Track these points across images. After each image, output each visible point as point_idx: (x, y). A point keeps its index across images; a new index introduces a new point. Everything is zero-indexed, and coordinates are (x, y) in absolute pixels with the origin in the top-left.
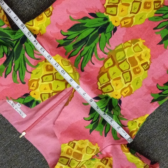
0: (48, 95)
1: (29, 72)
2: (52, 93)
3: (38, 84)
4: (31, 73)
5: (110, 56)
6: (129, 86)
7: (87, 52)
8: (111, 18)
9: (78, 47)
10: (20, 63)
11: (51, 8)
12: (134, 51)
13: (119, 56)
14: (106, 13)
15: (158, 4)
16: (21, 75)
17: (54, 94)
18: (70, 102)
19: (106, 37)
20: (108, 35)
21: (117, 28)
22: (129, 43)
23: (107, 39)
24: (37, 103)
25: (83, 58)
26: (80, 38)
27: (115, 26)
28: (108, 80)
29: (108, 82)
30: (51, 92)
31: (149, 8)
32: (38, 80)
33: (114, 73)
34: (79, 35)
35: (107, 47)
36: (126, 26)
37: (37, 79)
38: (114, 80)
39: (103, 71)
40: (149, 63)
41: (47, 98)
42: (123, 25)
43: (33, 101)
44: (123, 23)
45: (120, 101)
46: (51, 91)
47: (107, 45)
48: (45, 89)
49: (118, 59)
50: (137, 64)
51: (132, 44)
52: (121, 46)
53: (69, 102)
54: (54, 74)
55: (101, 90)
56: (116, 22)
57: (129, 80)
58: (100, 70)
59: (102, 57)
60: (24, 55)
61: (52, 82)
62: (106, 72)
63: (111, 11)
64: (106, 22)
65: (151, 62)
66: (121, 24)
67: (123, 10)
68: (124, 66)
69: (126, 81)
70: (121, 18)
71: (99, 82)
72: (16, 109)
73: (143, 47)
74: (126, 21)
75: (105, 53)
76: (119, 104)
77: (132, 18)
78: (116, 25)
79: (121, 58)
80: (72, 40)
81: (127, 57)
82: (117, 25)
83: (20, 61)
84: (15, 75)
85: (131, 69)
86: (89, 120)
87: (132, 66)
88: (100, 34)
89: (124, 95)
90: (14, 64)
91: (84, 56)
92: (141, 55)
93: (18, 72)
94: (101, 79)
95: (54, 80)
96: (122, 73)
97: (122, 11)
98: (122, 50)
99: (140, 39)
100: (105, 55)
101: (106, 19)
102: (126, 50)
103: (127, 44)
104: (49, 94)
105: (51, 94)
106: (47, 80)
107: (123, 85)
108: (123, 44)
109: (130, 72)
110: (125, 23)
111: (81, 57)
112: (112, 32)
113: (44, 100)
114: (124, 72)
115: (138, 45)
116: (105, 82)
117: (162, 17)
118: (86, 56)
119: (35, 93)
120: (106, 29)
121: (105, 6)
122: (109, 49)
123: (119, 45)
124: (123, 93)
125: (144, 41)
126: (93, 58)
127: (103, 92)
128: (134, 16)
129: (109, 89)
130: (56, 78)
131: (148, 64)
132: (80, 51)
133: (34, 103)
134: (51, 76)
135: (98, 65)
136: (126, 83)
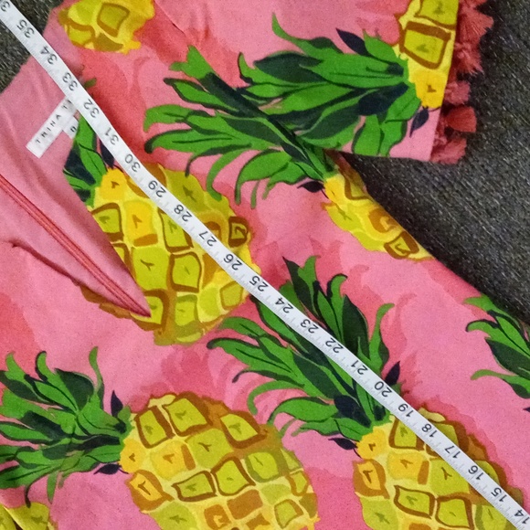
0: (116, 230)
2: (124, 246)
4: (187, 172)
5: (263, 433)
6: (167, 497)
8: (382, 430)
10: (218, 136)
12: (278, 502)
13: (262, 461)
16: (176, 137)
17: (120, 252)
18: (95, 306)
19: (323, 421)
21: (352, 451)
22: (306, 488)
23: (317, 425)
24: (85, 195)
25: (255, 343)
27: (358, 444)
28: (182, 428)
29: (177, 430)
30: (127, 241)
33: (206, 447)
35: (290, 422)
36: (357, 475)
38: (184, 449)
39: (213, 409)
41: (105, 228)
42: (362, 468)
43: (91, 180)
45: (112, 469)
46: (129, 240)
48: (136, 220)
49: (251, 457)
50: (238, 515)
51: (301, 498)
52: (296, 465)
53: (98, 305)
54: (191, 250)
55: (145, 409)
56: (371, 446)
57: (186, 493)
58: (213, 402)
59: (260, 406)
60: (249, 146)
61: (161, 243)
62: (207, 419)
63: (404, 431)
64: (370, 416)
66: (365, 461)
67: (406, 466)
68: (230, 477)
69: (181, 486)
70: (381, 460)
71: (175, 400)
72: (58, 116)
74: (374, 475)
75: (272, 415)
76: (101, 465)
77: (383, 492)
78: (362, 447)
79: (256, 466)
81: (259, 486)
82: (359, 450)
83: (226, 136)
84: (174, 118)
85: (221, 500)
86: (37, 369)
87: (230, 502)
88: (332, 403)
89: (135, 483)
90: (211, 112)
91: (262, 347)
93: (184, 126)
94: (185, 404)
95: (169, 254)
96: (209, 471)
97: (404, 462)
99: (316, 518)
100: (266, 416)
101: (380, 414)
102: (283, 481)
103: (301, 481)
104: (120, 235)
105: (119, 242)
106: (167, 227)
107: (167, 479)
108: (302, 469)
109: (212, 495)
110: (367, 473)
111: (257, 338)
112: (339, 436)
113: (96, 217)
114: (210, 476)
115: (301, 513)
118: (260, 353)
119: (117, 187)
120: (347, 416)
122: (284, 428)
123: (297, 460)
124: (139, 479)
126: (256, 376)
127: (140, 413)
128: (387, 496)
129: (150, 433)
130: (176, 260)
132: (277, 336)
133: (83, 184)
134: (183, 242)
135: (231, 394)
136: (175, 486)
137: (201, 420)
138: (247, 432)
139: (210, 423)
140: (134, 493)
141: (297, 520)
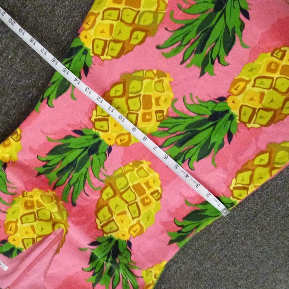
0: (31, 240)
1: (3, 212)
2: (37, 238)
3: (17, 227)
4: (6, 213)
5: (108, 184)
6: (138, 222)
7: (77, 180)
8: (102, 135)
9: (64, 175)
11: (18, 130)
12: (138, 176)
13: (120, 183)
14: (96, 129)
15: (160, 115)
17: (39, 239)
18: (61, 249)
19: (100, 160)
20: (102, 157)
21: (112, 147)
22: (131, 166)
23: (102, 162)
24: (19, 251)
25: (72, 187)
26: (65, 163)
27: (109, 145)
28: (110, 215)
29: (111, 218)
30: (35, 236)
31: (149, 120)
32: (16, 222)
33: (117, 206)
34: (63, 160)
35: (102, 173)
36: (123, 145)
37: (15, 220)
38: (118, 215)
39: (101, 204)
40: (160, 192)
41: (31, 245)
42: (119, 143)
43: (13, 249)
44: (118, 141)
45: (129, 243)
47: (102, 169)
48: (27, 233)
49: (119, 188)
50: (144, 192)
51: (135, 168)
52: (120, 170)
54: (36, 212)
55: (102, 230)
56: (109, 139)
57: (137, 214)
58: (98, 203)
59: (98, 186)
61: (34, 224)
62: (105, 206)
63: (101, 127)
64: (97, 140)
65: (162, 190)
66: (116, 141)
68: (129, 196)
69: (133, 217)
70: (115, 135)
71: (98, 218)
73: (150, 171)
74: (122, 138)
75: (101, 181)
76: (128, 247)
77: (129, 134)
78: (111, 143)
79: (122, 186)
80: (54, 167)
81: (131, 185)
85: (139, 199)
86: (90, 271)
87: (139, 196)
88: (91, 156)
89: (134, 234)
91: (74, 185)
92: (148, 181)
94: (100, 214)
95: (37, 221)
96: (127, 205)
97: (115, 125)
98: (123, 175)
99: (144, 161)
100: (101, 183)
101: (96, 136)
102: (128, 175)
103: (127, 168)
104: (33, 239)
105: (35, 239)
106: (28, 221)
107: (130, 222)
108: (122, 167)
109: (137, 203)
110: (121, 141)
111: (70, 186)
112: (107, 152)
113: (27, 248)
114: (129, 204)
115: (142, 168)
116: (106, 218)
117: (167, 131)
118: (77, 185)
119: (15, 239)
120: (98, 149)
121: (93, 119)
122: (105, 175)
123: (118, 170)
124: (132, 232)
125: (150, 163)
126: (86, 187)
127: (104, 232)
129: (113, 228)
130: (40, 218)
131: (158, 192)
132: (68, 180)
133: (15, 252)
134: (33, 215)
135: (94, 197)
136: (133, 219)
137: (106, 208)
138: (109, 190)
139: (107, 205)
140: (138, 235)
141: (145, 169)
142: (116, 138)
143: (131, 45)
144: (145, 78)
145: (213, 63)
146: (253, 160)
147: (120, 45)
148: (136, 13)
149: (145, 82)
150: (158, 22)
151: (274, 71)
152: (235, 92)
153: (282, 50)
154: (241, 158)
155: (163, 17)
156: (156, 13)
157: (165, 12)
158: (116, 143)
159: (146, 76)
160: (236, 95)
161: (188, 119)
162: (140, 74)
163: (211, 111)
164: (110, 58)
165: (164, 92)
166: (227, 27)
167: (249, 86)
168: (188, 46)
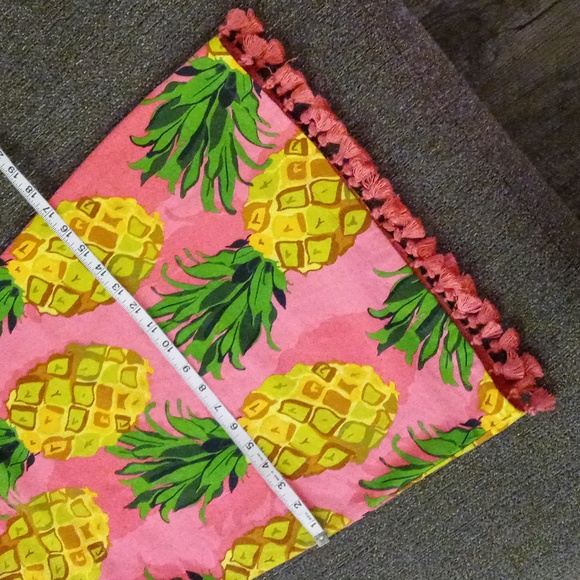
142: (44, 444)
143: (93, 301)
144: (107, 360)
145: (221, 359)
146: (264, 527)
147: (75, 297)
148: (106, 254)
149: (106, 365)
150: (142, 276)
151: (315, 396)
152: (251, 414)
153: (329, 367)
154: (246, 520)
155: (150, 270)
156: (139, 262)
157: (154, 262)
158: (43, 450)
159: (110, 356)
160: (251, 419)
161: (169, 441)
162: (99, 351)
163: (208, 435)
164: (54, 312)
165: (135, 387)
166: (249, 310)
167: (273, 409)
168: (183, 325)
